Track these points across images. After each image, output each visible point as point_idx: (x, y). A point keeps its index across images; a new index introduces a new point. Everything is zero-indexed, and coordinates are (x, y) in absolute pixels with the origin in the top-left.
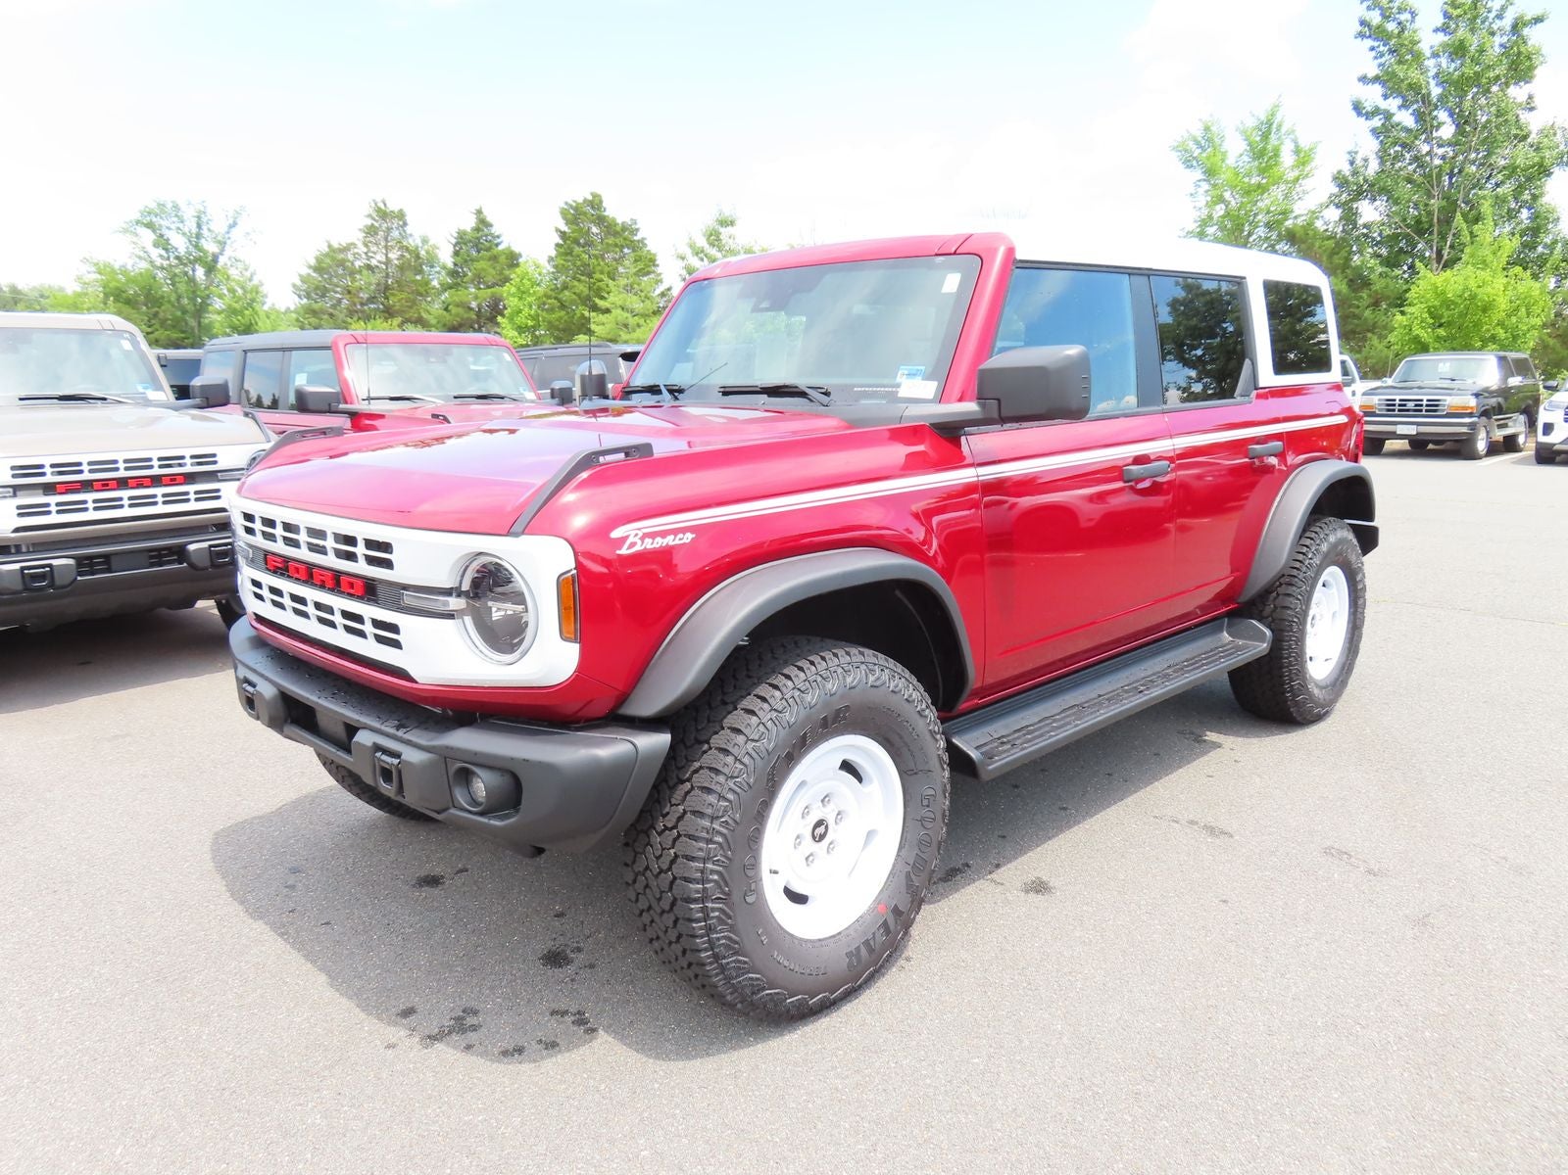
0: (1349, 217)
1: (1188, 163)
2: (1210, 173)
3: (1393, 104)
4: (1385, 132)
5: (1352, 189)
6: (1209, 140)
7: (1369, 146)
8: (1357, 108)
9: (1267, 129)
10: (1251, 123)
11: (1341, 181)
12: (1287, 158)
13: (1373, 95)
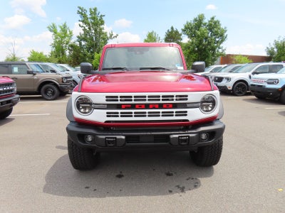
0: (80, 44)
1: (51, 31)
2: (55, 33)
3: (85, 26)
4: (84, 30)
5: (80, 39)
6: (54, 26)
7: (83, 32)
8: (80, 25)
9: (65, 26)
10: (61, 25)
11: (78, 37)
12: (68, 33)
13: (81, 23)
